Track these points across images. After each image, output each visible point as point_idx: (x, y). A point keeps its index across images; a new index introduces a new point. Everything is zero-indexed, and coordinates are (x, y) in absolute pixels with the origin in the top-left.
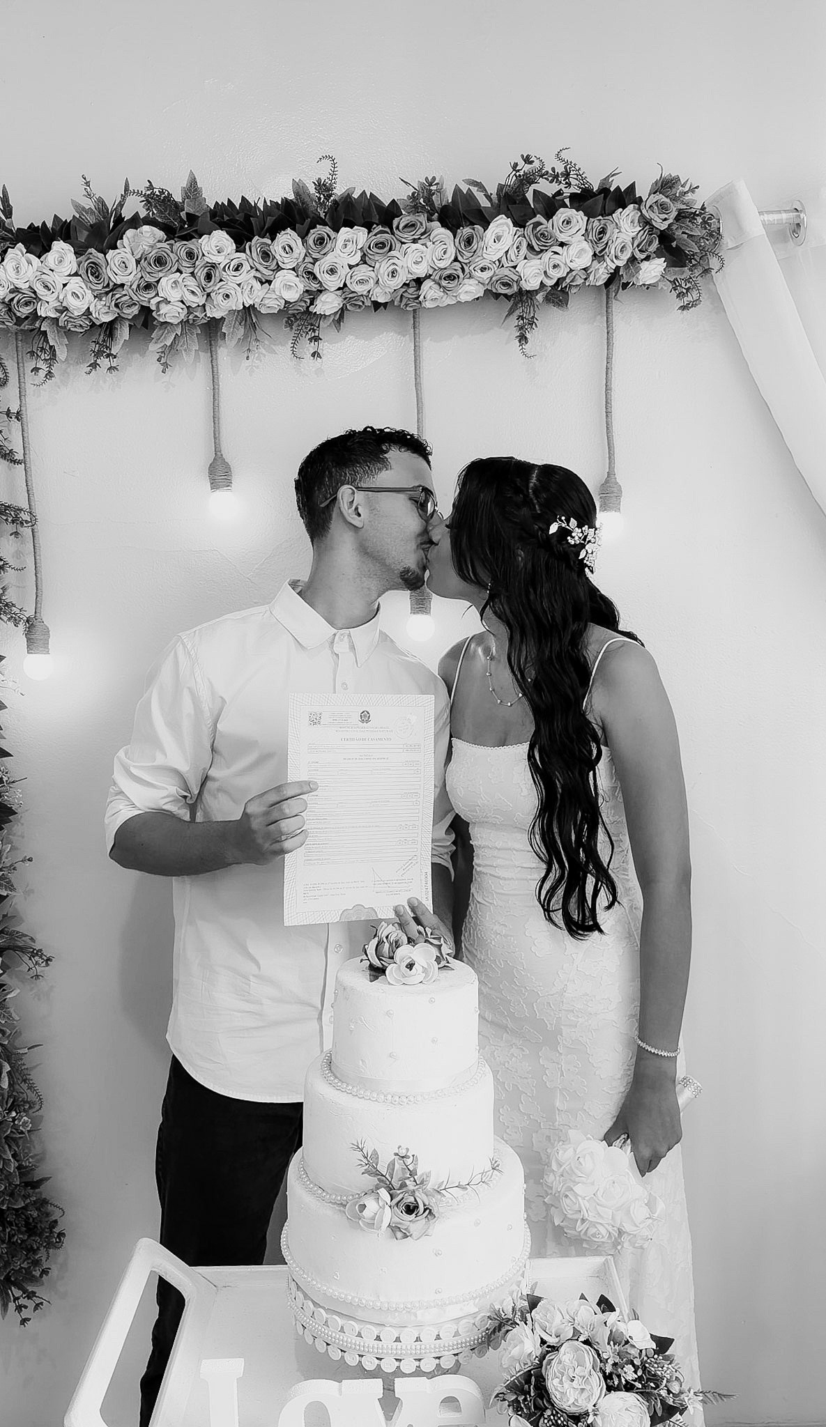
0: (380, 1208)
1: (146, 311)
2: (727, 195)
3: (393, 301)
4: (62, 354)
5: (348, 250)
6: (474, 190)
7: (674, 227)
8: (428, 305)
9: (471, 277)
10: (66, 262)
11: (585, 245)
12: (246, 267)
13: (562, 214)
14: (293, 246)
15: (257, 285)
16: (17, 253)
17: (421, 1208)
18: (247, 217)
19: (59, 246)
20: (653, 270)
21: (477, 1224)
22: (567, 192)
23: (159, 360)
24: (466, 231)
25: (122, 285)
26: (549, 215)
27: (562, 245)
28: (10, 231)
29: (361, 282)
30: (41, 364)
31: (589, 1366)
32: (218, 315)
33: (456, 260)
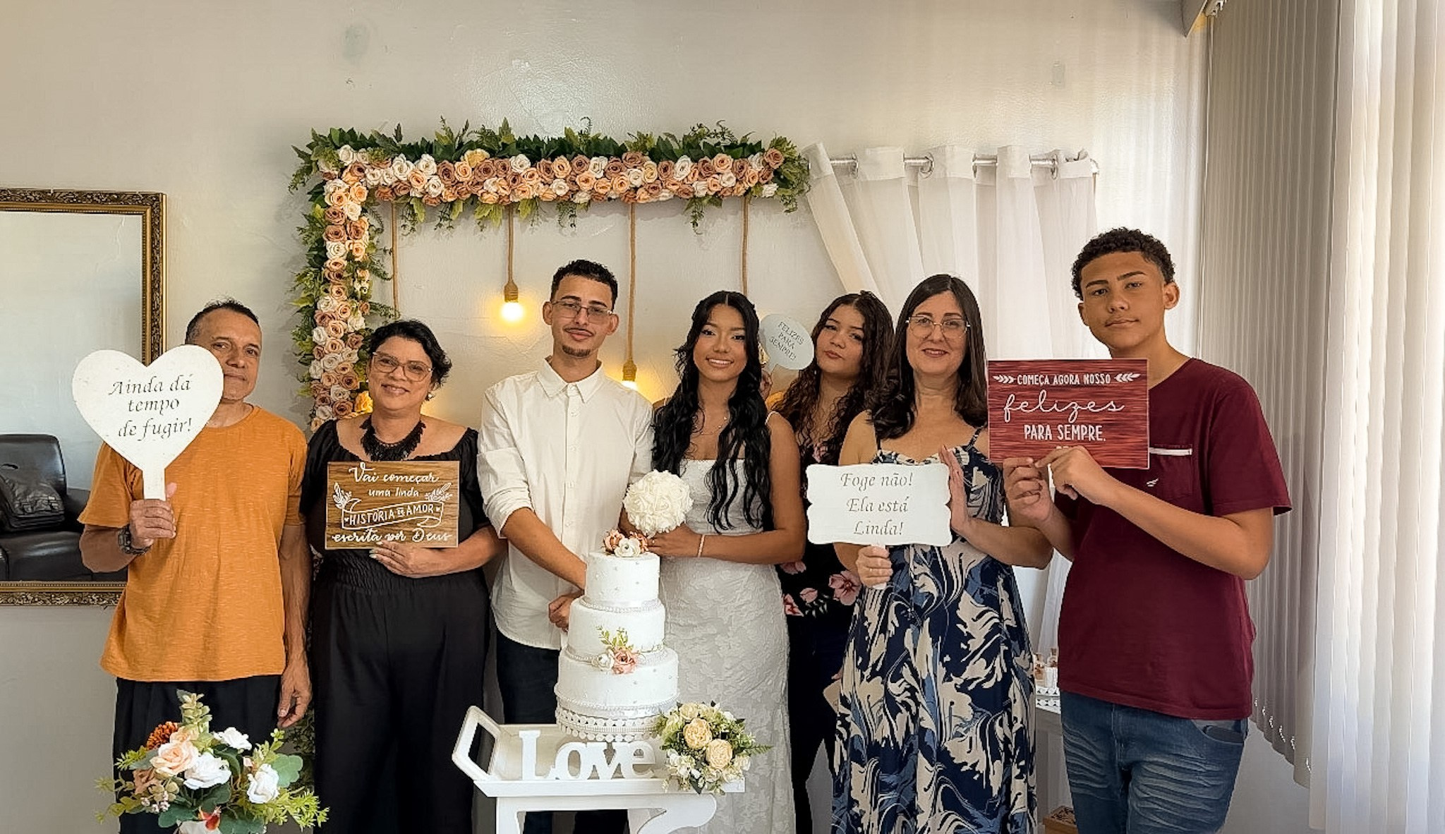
0: (609, 660)
1: (474, 196)
2: (813, 150)
3: (620, 198)
4: (421, 217)
5: (596, 170)
6: (670, 139)
7: (782, 167)
8: (641, 202)
9: (666, 188)
10: (431, 167)
11: (732, 175)
12: (536, 176)
13: (719, 157)
14: (564, 165)
15: (541, 185)
16: (401, 159)
17: (629, 659)
18: (538, 148)
19: (426, 157)
20: (770, 189)
21: (655, 671)
22: (723, 143)
23: (479, 223)
24: (665, 163)
25: (462, 182)
26: (712, 156)
27: (719, 174)
28: (398, 147)
29: (603, 187)
30: (408, 223)
31: (705, 728)
32: (516, 201)
33: (658, 179)
